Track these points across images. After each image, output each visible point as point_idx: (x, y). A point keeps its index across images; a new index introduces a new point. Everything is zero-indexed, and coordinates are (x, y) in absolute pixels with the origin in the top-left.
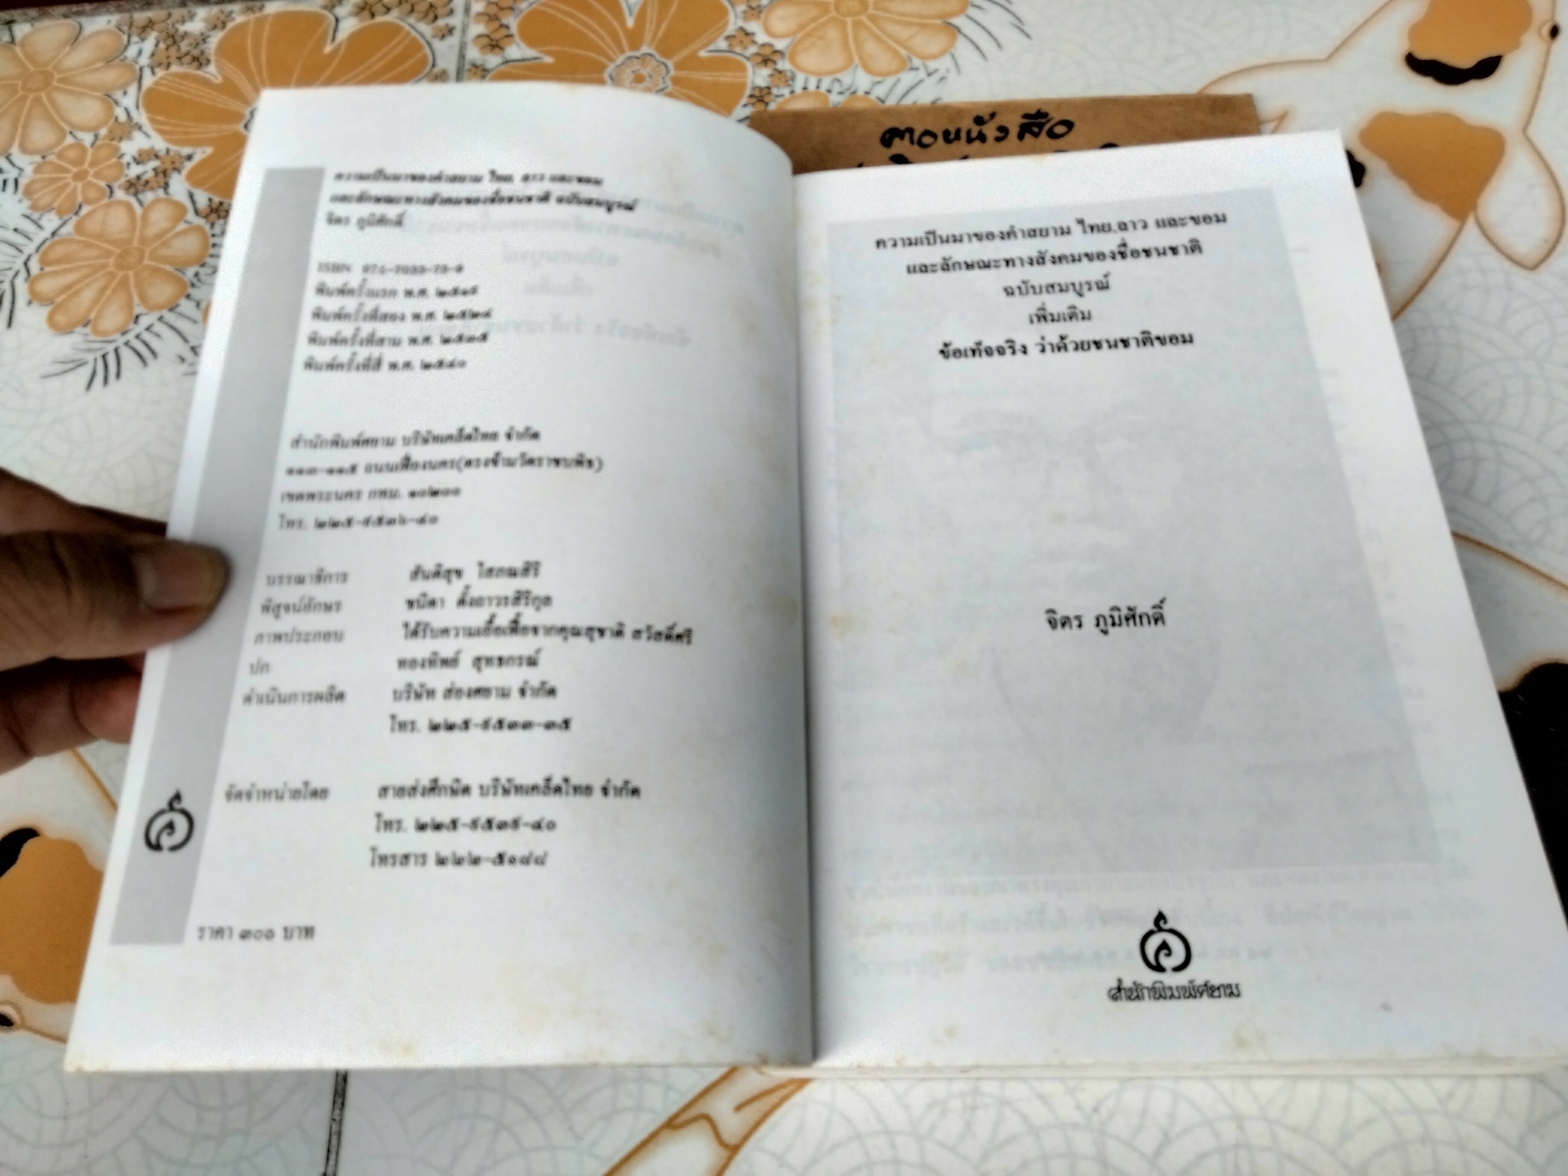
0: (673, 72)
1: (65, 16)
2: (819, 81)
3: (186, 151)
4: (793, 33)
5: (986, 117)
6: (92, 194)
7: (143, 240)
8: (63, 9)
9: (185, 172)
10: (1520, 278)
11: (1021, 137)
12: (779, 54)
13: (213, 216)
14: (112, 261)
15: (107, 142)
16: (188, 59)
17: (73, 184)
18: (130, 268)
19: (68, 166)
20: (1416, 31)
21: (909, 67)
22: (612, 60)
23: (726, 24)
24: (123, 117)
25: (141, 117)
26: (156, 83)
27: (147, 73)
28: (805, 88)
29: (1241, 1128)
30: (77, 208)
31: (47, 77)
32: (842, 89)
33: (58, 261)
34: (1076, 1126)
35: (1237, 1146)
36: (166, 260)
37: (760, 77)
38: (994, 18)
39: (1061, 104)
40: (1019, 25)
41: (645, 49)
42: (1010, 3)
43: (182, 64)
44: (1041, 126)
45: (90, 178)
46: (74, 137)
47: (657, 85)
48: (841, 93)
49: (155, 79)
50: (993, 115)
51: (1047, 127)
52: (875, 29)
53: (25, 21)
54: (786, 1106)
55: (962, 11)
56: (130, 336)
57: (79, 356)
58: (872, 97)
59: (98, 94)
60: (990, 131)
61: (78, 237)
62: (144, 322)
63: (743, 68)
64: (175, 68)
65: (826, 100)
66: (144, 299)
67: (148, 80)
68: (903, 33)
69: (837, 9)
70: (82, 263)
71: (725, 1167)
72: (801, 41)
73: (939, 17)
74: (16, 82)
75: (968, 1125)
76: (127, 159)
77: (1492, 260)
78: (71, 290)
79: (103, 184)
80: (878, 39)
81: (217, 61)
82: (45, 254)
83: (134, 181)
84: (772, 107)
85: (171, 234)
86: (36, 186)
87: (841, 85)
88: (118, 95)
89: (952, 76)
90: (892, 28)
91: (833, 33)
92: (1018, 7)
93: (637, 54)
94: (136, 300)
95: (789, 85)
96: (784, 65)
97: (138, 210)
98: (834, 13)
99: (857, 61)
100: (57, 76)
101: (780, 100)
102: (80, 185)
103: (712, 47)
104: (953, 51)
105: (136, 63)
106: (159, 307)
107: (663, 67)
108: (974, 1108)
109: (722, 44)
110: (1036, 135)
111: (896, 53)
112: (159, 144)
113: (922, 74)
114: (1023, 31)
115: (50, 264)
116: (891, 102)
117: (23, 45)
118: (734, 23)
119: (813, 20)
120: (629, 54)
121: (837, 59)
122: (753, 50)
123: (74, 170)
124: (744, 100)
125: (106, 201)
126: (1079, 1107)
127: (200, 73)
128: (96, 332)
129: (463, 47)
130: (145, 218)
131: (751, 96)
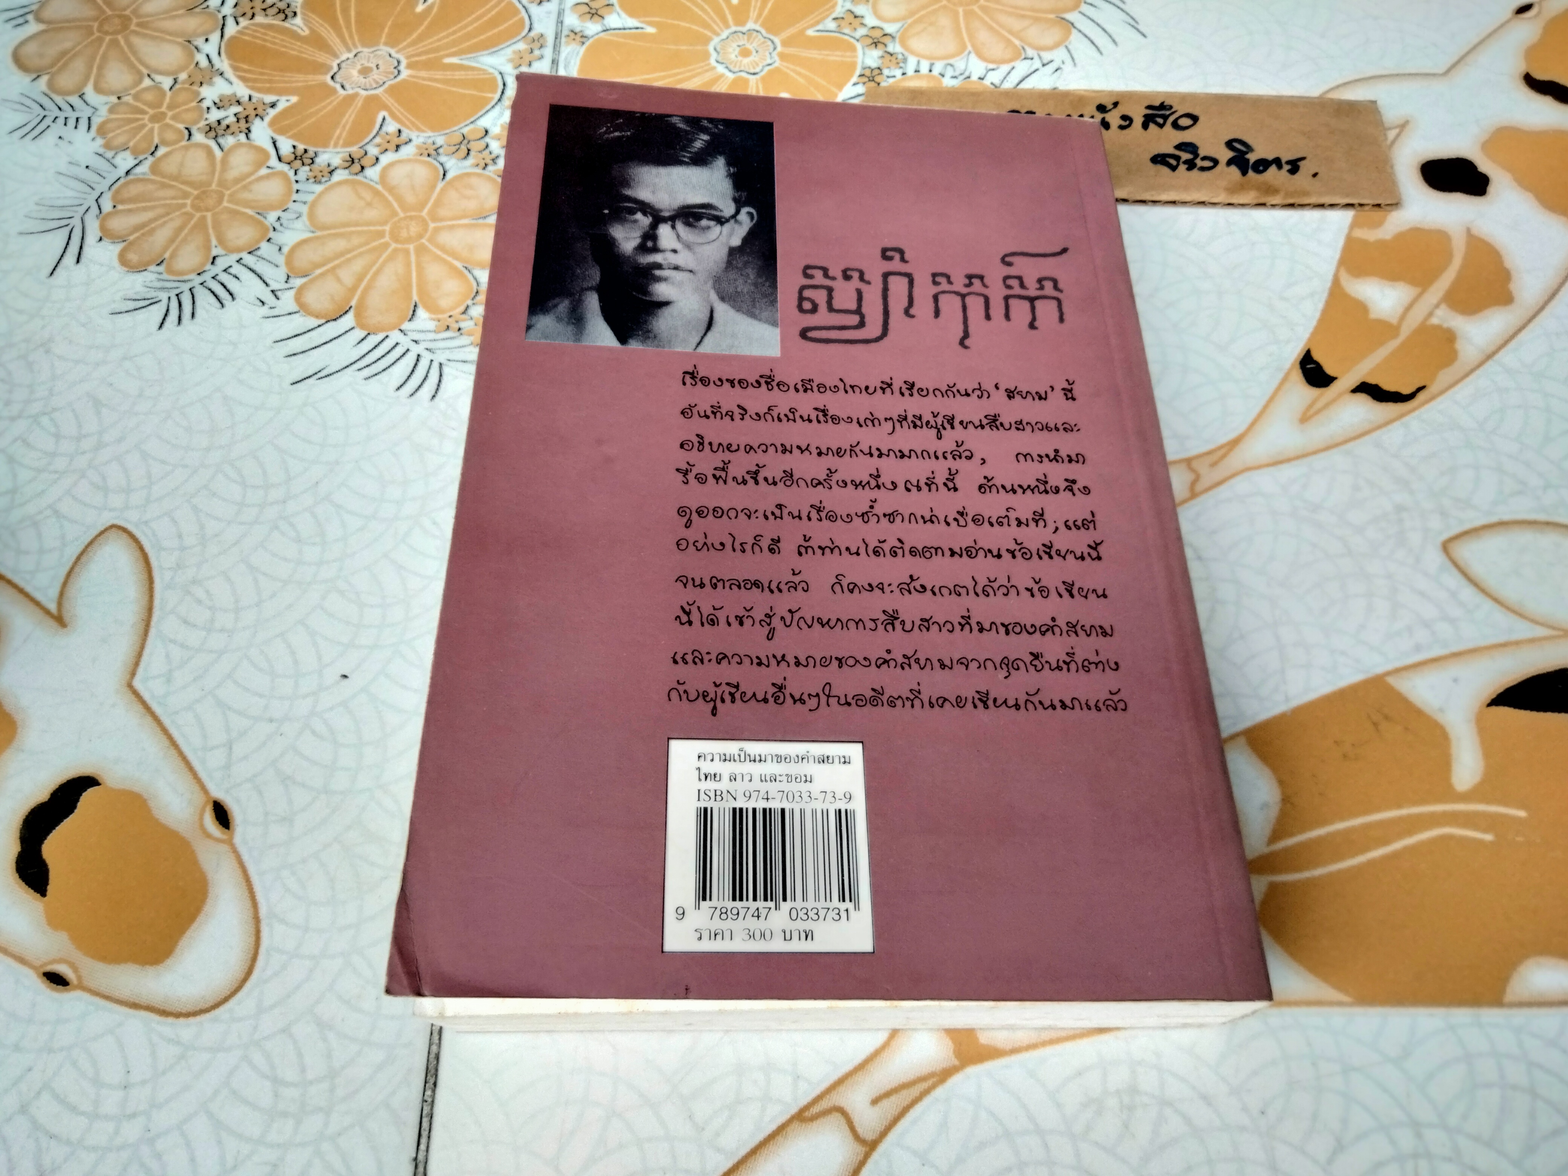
0: (779, 48)
2: (932, 65)
3: (269, 99)
4: (904, 18)
5: (1110, 106)
6: (170, 136)
7: (222, 183)
9: (267, 119)
11: (1145, 126)
12: (889, 37)
13: (298, 163)
14: (189, 202)
15: (187, 86)
16: (274, 10)
17: (150, 125)
18: (207, 210)
19: (146, 108)
20: (1531, 52)
21: (1023, 57)
22: (718, 35)
23: (834, 6)
24: (204, 63)
25: (222, 63)
26: (239, 32)
27: (230, 22)
28: (917, 71)
29: (1419, 1136)
30: (153, 149)
31: (125, 21)
32: (957, 74)
33: (131, 200)
34: (1243, 1129)
35: (1415, 1156)
36: (247, 204)
37: (872, 58)
38: (1108, 16)
39: (1184, 98)
40: (1134, 24)
41: (750, 25)
42: (1124, 3)
43: (266, 15)
44: (1165, 118)
45: (168, 121)
46: (153, 80)
47: (765, 60)
48: (955, 77)
49: (239, 28)
50: (1116, 104)
51: (1171, 119)
52: (987, 19)
54: (927, 1101)
55: (1075, 7)
56: (207, 277)
57: (152, 294)
58: (987, 82)
59: (180, 40)
60: (1114, 118)
61: (153, 177)
62: (221, 263)
63: (853, 49)
64: (260, 19)
65: (941, 83)
66: (221, 242)
67: (231, 29)
68: (1017, 24)
70: (157, 203)
71: (862, 1164)
72: (911, 26)
73: (1052, 11)
74: (91, 23)
75: (1126, 1126)
76: (207, 103)
78: (145, 229)
79: (181, 126)
80: (991, 28)
81: (303, 14)
82: (117, 192)
83: (215, 125)
84: (884, 85)
85: (253, 178)
86: (110, 126)
87: (954, 70)
88: (199, 42)
89: (1068, 67)
90: (1003, 19)
91: (944, 21)
92: (1132, 8)
93: (744, 29)
94: (214, 242)
95: (901, 68)
96: (894, 47)
97: (218, 153)
98: (944, 3)
99: (970, 48)
100: (135, 21)
101: (891, 80)
102: (157, 126)
103: (820, 27)
104: (1067, 43)
105: (219, 11)
106: (239, 250)
107: (769, 43)
108: (1131, 1108)
109: (831, 25)
110: (1161, 126)
111: (1009, 42)
112: (242, 91)
113: (1037, 64)
114: (1138, 30)
115: (122, 202)
116: (1006, 87)
119: (924, 7)
120: (734, 29)
121: (951, 46)
122: (862, 31)
123: (151, 112)
124: (855, 79)
125: (184, 143)
126: (1245, 1109)
127: (286, 24)
128: (170, 271)
129: (560, 13)
130: (224, 161)
131: (861, 76)
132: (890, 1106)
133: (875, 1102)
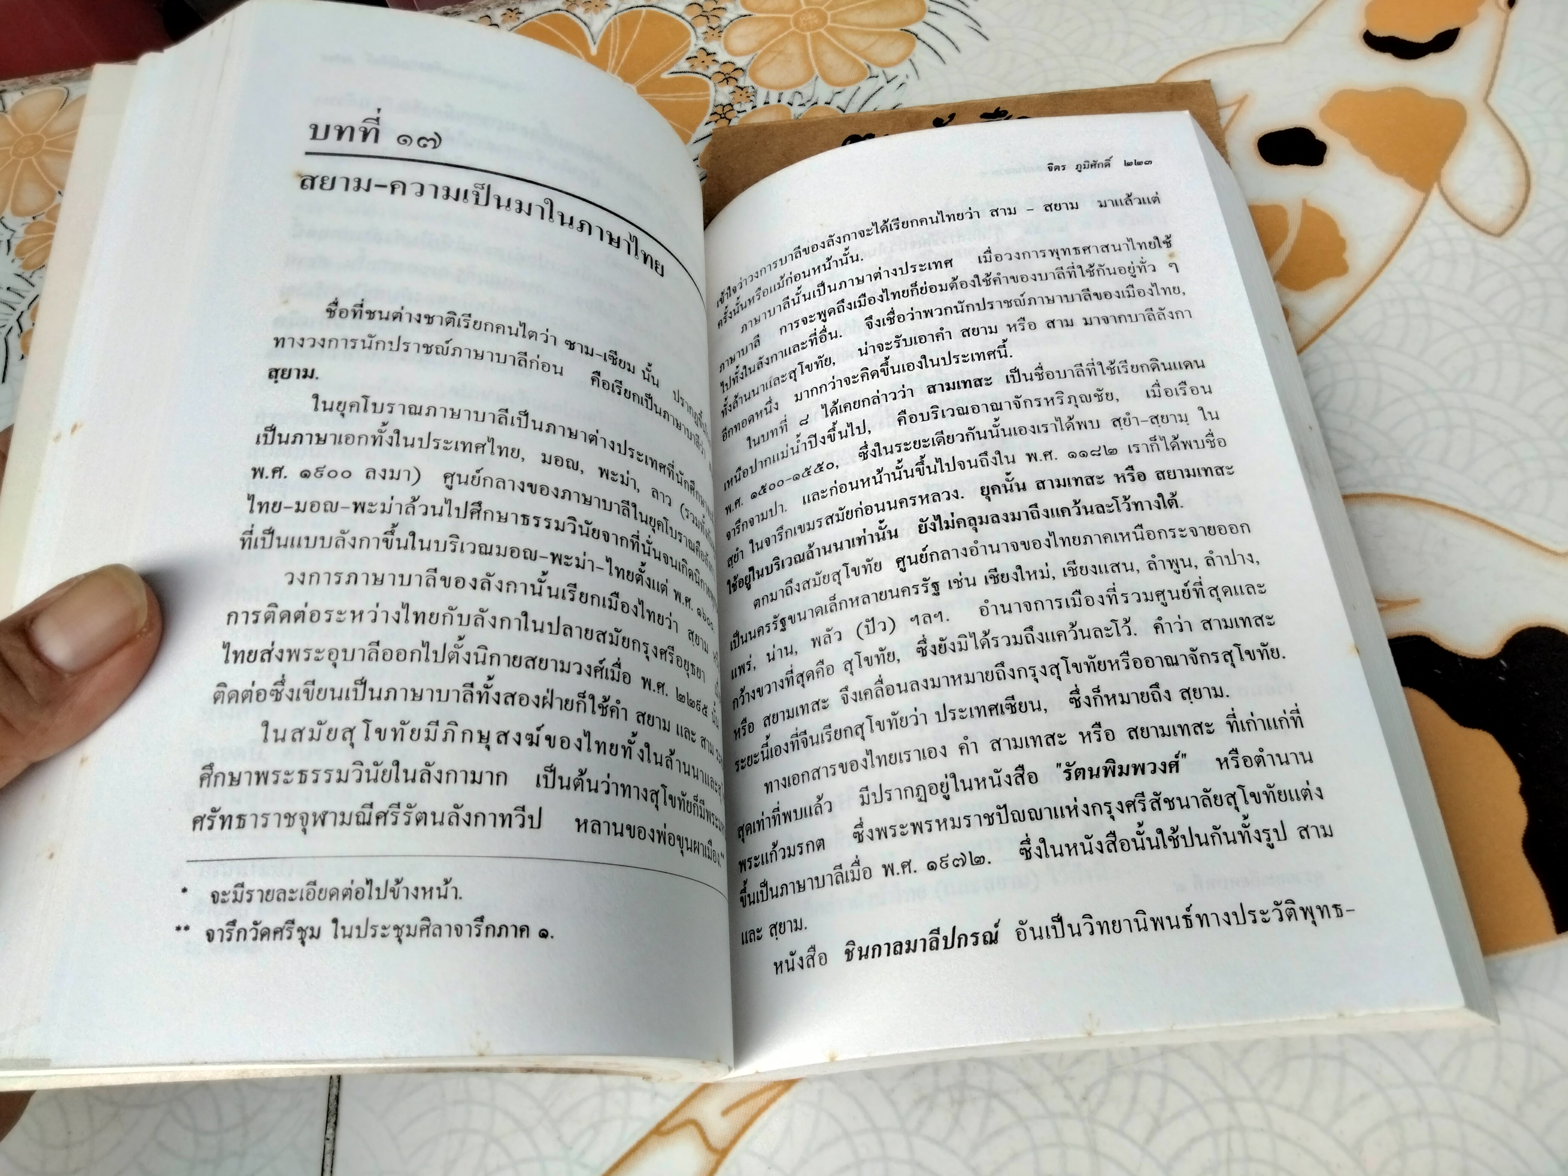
0: (636, 95)
1: (54, 83)
2: (780, 95)
4: (754, 50)
5: (946, 119)
8: (52, 76)
10: (1486, 245)
12: (740, 71)
20: (1372, 9)
21: (868, 75)
23: (688, 45)
28: (767, 103)
29: (1233, 1110)
31: (37, 142)
32: (804, 101)
35: (1230, 1129)
37: (723, 94)
38: (951, 22)
39: (1019, 101)
40: (977, 28)
42: (967, 4)
48: (803, 105)
50: (952, 116)
52: (834, 40)
53: (15, 90)
54: (773, 1108)
55: (920, 18)
58: (833, 106)
63: (706, 88)
65: (789, 112)
68: (862, 43)
69: (796, 24)
71: (714, 1170)
72: (761, 57)
73: (897, 24)
74: (8, 148)
77: (1459, 229)
80: (837, 50)
82: (36, 309)
84: (735, 122)
86: (27, 246)
87: (802, 98)
89: (912, 81)
90: (850, 39)
91: (793, 48)
92: (975, 10)
95: (751, 101)
96: (745, 81)
98: (793, 29)
99: (817, 73)
100: (46, 140)
101: (741, 115)
103: (674, 69)
104: (911, 57)
108: (962, 1102)
109: (684, 65)
111: (855, 61)
113: (882, 81)
114: (981, 34)
116: (852, 110)
117: (14, 113)
118: (694, 44)
119: (773, 36)
121: (797, 72)
122: (715, 68)
124: (708, 117)
131: (714, 113)
132: (740, 1116)
133: (725, 1112)
